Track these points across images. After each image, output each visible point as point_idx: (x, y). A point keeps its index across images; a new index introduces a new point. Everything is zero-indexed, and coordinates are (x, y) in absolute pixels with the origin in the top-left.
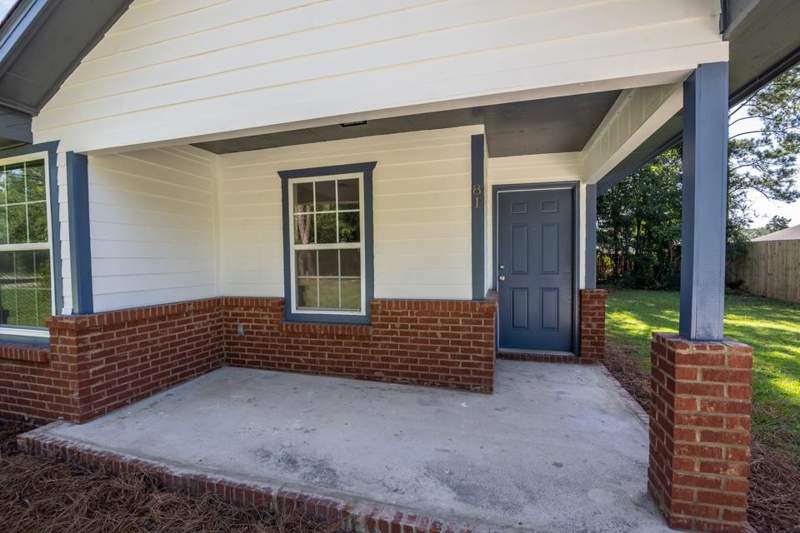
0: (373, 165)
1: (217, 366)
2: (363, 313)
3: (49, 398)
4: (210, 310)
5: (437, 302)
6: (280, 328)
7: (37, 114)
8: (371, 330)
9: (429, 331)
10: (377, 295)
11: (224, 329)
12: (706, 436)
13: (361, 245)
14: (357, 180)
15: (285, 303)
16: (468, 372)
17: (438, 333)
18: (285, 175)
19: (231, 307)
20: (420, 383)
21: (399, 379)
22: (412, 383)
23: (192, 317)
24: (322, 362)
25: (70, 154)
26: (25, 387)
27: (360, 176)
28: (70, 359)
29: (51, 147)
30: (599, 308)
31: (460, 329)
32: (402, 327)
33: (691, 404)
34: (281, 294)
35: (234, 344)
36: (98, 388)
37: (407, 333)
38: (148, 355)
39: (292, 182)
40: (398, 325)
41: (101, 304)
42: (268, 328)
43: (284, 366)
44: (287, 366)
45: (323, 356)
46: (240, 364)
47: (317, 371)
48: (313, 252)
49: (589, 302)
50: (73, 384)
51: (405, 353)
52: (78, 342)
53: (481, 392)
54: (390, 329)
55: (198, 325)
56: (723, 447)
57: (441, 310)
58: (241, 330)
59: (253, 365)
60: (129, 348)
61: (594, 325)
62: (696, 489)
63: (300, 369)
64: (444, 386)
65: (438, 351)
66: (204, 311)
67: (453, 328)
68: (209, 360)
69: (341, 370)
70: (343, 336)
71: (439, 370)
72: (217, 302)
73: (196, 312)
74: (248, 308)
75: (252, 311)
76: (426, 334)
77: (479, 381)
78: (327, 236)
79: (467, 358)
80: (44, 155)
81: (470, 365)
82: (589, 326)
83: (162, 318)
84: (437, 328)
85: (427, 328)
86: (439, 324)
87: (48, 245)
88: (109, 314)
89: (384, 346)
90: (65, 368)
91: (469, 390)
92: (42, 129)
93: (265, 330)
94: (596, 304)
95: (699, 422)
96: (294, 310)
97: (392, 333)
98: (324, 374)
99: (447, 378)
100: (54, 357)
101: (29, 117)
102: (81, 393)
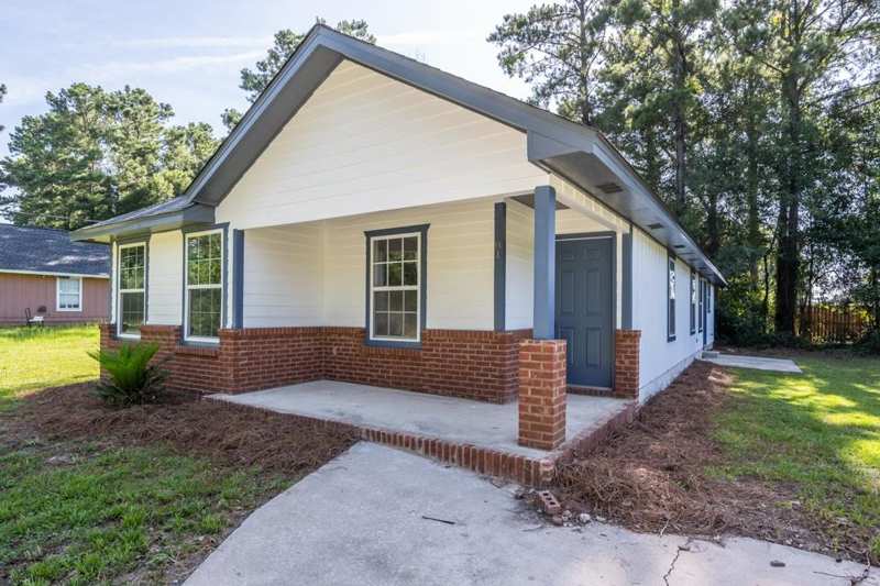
0: (427, 226)
1: (317, 378)
2: (418, 340)
3: (217, 379)
4: (314, 335)
5: (466, 332)
6: (360, 351)
7: (218, 205)
8: (422, 352)
9: (461, 354)
10: (428, 327)
11: (324, 351)
12: (534, 391)
13: (418, 288)
14: (416, 238)
15: (365, 331)
16: (487, 387)
17: (468, 355)
18: (369, 234)
19: (329, 334)
20: (454, 395)
21: (440, 391)
22: (448, 395)
23: (301, 338)
24: (389, 377)
25: (235, 230)
26: (203, 373)
27: (418, 234)
28: (230, 355)
29: (225, 226)
30: (630, 346)
31: (482, 353)
32: (444, 350)
33: (526, 374)
34: (364, 325)
35: (330, 362)
36: (243, 375)
37: (447, 356)
38: (272, 360)
39: (373, 239)
40: (440, 349)
41: (247, 324)
42: (353, 350)
43: (362, 381)
44: (365, 380)
45: (388, 372)
46: (333, 378)
47: (385, 384)
48: (386, 293)
49: (622, 341)
50: (231, 370)
51: (445, 371)
52: (235, 344)
53: (496, 402)
54: (434, 352)
55: (306, 345)
56: (542, 398)
57: (469, 338)
58: (335, 352)
59: (343, 379)
60: (261, 353)
61: (627, 361)
62: (530, 423)
63: (373, 383)
64: (470, 397)
65: (467, 370)
66: (310, 335)
67: (478, 352)
68: (311, 372)
69: (399, 384)
70: (402, 357)
71: (467, 385)
72: (319, 329)
73: (304, 335)
74: (340, 335)
75: (342, 337)
76: (458, 357)
77: (495, 393)
78: (395, 281)
79: (487, 375)
80: (221, 231)
81: (489, 381)
82: (622, 362)
83: (281, 336)
84: (466, 352)
85: (460, 351)
86: (468, 349)
87: (221, 286)
88: (252, 330)
89: (430, 365)
90: (226, 360)
91: (487, 401)
92: (221, 215)
93: (350, 352)
94: (628, 343)
95: (529, 384)
96: (371, 338)
97: (435, 355)
98: (389, 387)
99: (473, 391)
100: (221, 354)
101: (214, 208)
102: (235, 376)
